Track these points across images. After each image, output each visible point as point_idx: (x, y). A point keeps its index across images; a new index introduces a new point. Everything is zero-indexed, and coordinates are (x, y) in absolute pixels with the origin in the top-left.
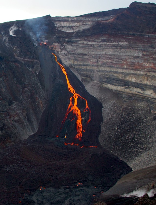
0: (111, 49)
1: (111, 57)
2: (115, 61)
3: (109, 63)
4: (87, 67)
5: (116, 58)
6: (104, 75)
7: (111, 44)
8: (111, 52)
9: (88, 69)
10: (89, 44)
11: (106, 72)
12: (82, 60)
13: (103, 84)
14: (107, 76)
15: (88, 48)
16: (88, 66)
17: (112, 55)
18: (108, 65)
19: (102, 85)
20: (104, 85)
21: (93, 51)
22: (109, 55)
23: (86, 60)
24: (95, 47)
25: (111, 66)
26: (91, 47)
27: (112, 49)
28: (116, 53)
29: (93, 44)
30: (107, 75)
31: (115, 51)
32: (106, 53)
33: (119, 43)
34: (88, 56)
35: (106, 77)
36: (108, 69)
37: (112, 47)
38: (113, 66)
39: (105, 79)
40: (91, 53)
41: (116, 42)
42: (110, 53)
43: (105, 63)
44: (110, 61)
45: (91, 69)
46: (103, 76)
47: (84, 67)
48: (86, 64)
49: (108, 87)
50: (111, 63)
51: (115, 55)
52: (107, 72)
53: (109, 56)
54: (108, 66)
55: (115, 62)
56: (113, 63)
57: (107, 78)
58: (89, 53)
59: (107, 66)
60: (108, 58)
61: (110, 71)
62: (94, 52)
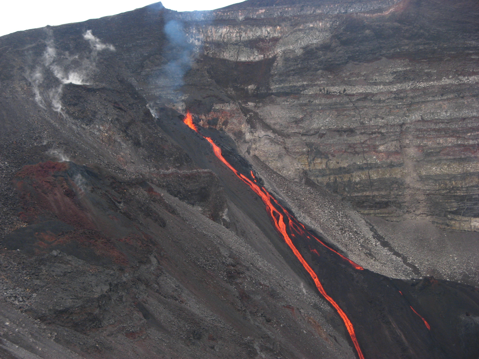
0: (441, 103)
1: (449, 129)
2: (473, 140)
3: (449, 147)
4: (371, 172)
5: (471, 128)
6: (447, 189)
7: (433, 86)
8: (446, 112)
9: (375, 178)
10: (353, 95)
11: (450, 180)
12: (345, 152)
13: (453, 222)
14: (459, 193)
15: (356, 108)
16: (371, 168)
17: (451, 121)
18: (448, 154)
19: (448, 225)
20: (457, 225)
21: (376, 117)
22: (442, 123)
23: (357, 150)
24: (380, 101)
25: (463, 157)
26: (367, 104)
27: (445, 100)
28: (465, 113)
29: (369, 91)
30: (458, 189)
31: (460, 107)
32: (426, 118)
33: (460, 77)
34: (362, 134)
35: (454, 196)
36: (456, 169)
37: (442, 95)
38: (469, 154)
39: (455, 204)
40: (372, 123)
41: (448, 78)
42: (443, 115)
43: (435, 148)
44: (449, 139)
45: (387, 176)
46: (443, 195)
47: (359, 176)
48: (364, 162)
49: (475, 226)
50: (459, 146)
51: (464, 119)
52: (454, 177)
53: (442, 126)
54: (452, 157)
55: (471, 142)
56: (464, 145)
57: (462, 199)
58: (362, 123)
59: (446, 160)
60: (439, 130)
61: (465, 176)
62: (383, 118)
